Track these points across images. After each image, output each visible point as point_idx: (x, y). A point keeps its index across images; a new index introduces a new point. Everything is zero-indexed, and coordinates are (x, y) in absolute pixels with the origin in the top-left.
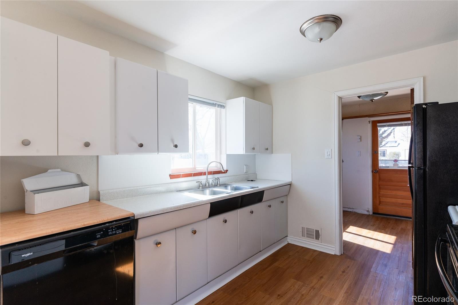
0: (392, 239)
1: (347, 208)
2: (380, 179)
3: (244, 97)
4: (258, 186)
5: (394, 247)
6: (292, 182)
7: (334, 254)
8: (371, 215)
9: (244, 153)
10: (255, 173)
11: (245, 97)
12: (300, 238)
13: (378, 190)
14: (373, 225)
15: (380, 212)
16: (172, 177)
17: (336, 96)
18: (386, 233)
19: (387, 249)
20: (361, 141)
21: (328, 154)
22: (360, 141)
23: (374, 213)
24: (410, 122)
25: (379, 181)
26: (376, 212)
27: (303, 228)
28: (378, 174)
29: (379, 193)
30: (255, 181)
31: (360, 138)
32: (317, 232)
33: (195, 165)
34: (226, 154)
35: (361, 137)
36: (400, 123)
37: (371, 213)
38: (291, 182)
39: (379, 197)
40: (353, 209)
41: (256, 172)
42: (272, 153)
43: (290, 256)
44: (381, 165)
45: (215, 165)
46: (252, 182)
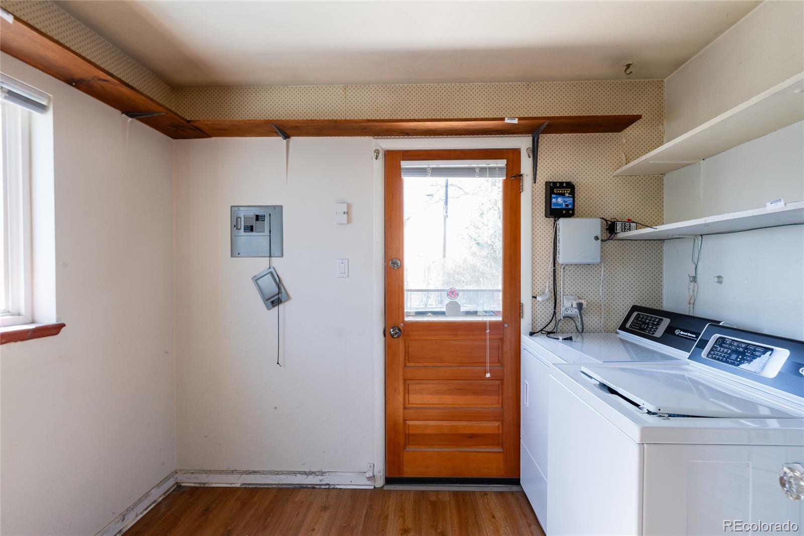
1: (300, 473)
15: (409, 472)
20: (349, 221)
22: (346, 222)
23: (389, 481)
26: (397, 476)
28: (401, 341)
31: (346, 211)
35: (349, 206)
36: (467, 166)
37: (380, 483)
40: (322, 473)
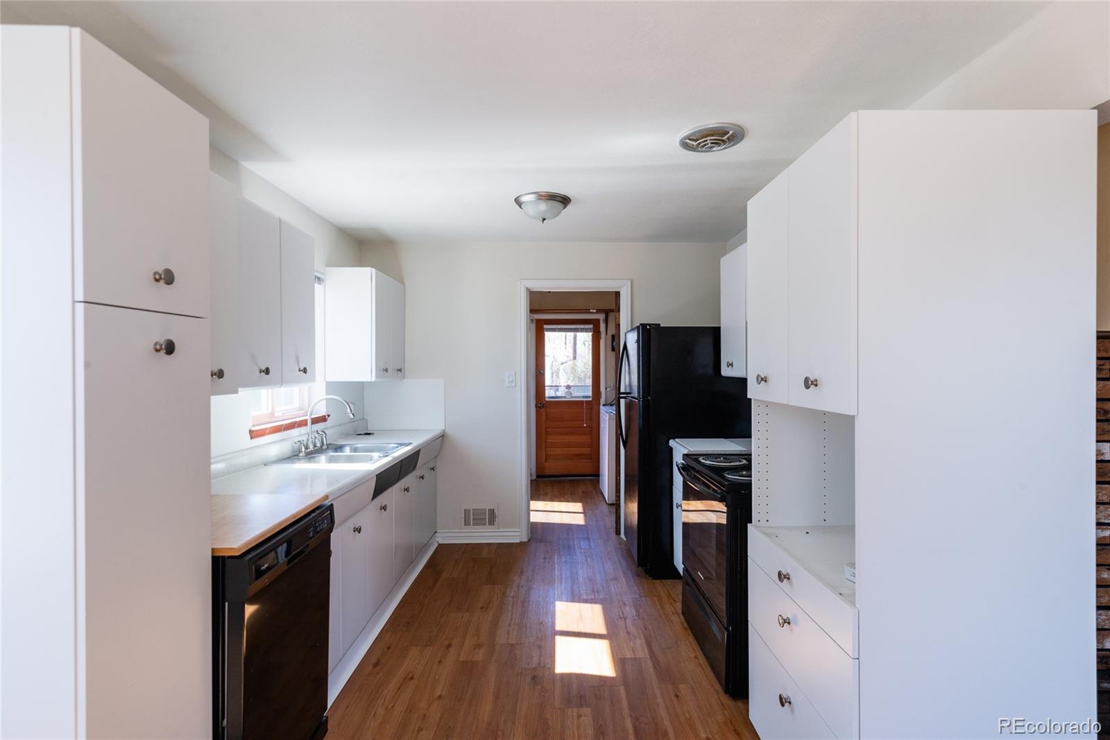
0: (578, 507)
2: (547, 418)
3: (374, 270)
4: (411, 442)
5: (585, 516)
6: (446, 431)
7: (519, 542)
8: (535, 480)
9: (373, 380)
10: (363, 419)
11: (375, 268)
12: (461, 529)
13: (544, 437)
14: (546, 494)
15: (547, 472)
16: (253, 434)
17: (523, 287)
18: (568, 501)
19: (579, 520)
21: (511, 380)
23: (538, 477)
24: (591, 326)
25: (546, 422)
26: (544, 474)
27: (467, 512)
28: (544, 410)
29: (546, 442)
30: (373, 434)
32: (492, 512)
33: (273, 409)
34: (325, 380)
36: (575, 327)
37: (534, 477)
38: (444, 430)
39: (546, 448)
41: (365, 417)
42: (404, 378)
43: (456, 560)
44: (549, 393)
45: (298, 406)
46: (367, 436)
